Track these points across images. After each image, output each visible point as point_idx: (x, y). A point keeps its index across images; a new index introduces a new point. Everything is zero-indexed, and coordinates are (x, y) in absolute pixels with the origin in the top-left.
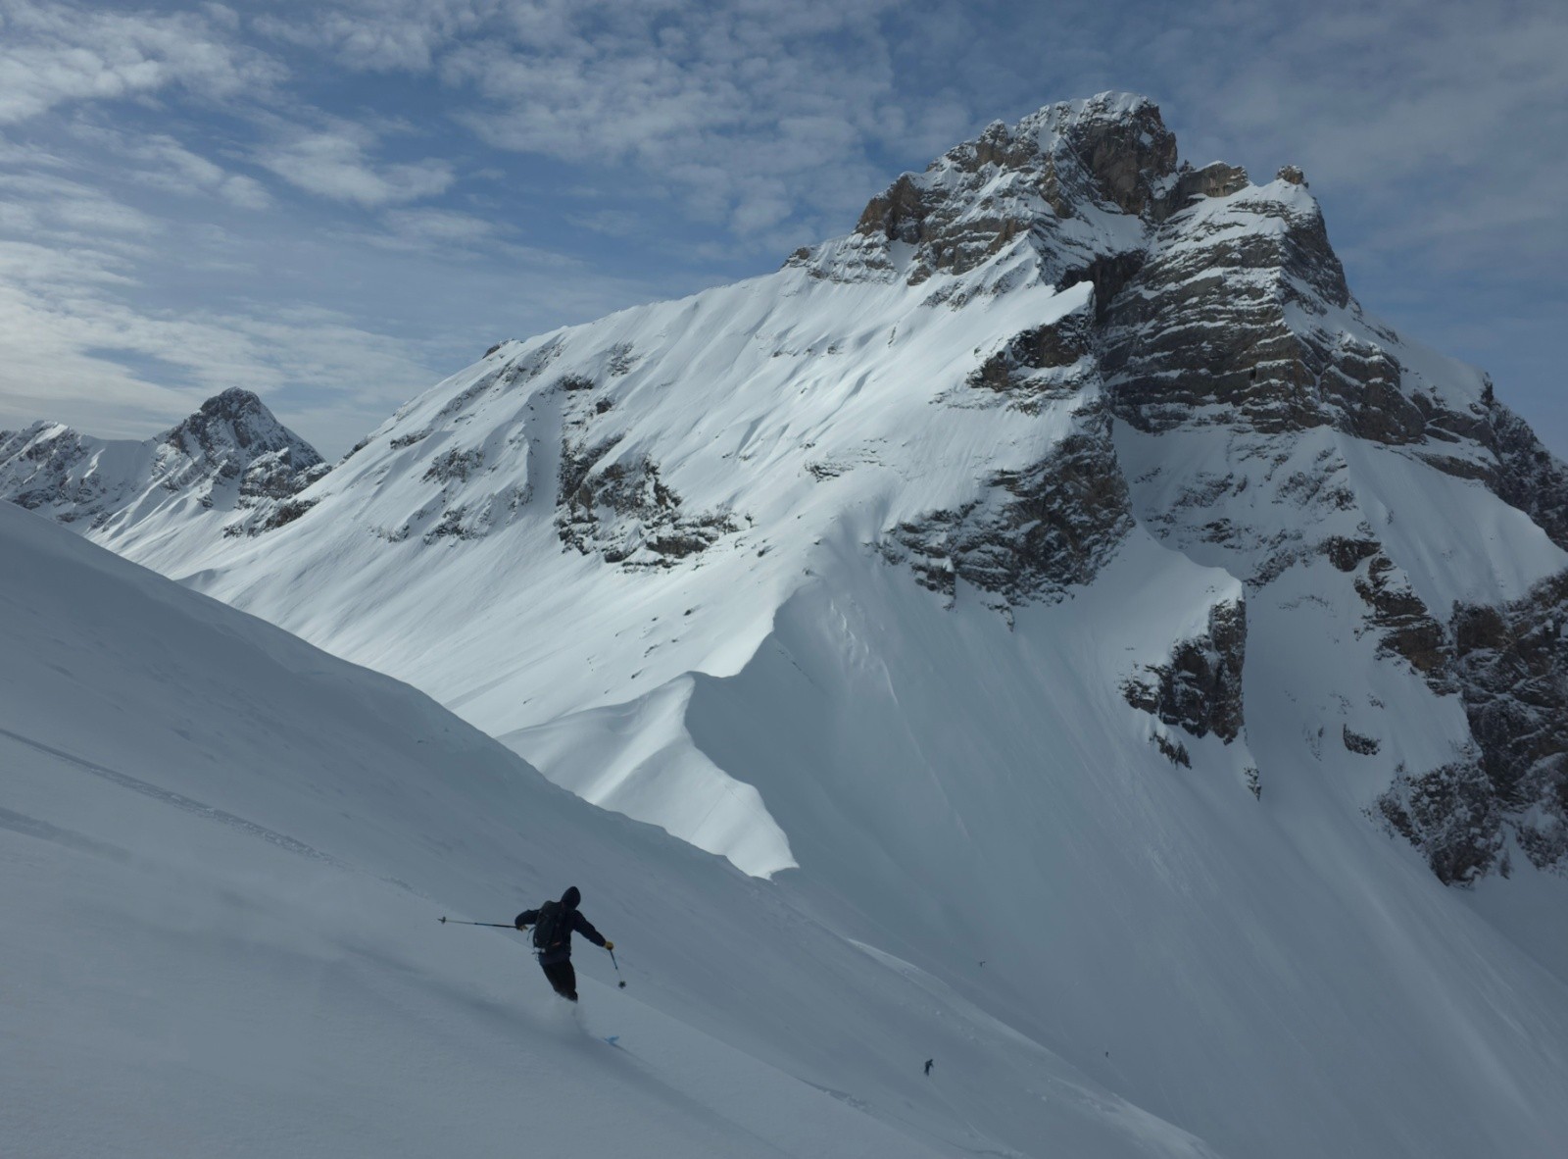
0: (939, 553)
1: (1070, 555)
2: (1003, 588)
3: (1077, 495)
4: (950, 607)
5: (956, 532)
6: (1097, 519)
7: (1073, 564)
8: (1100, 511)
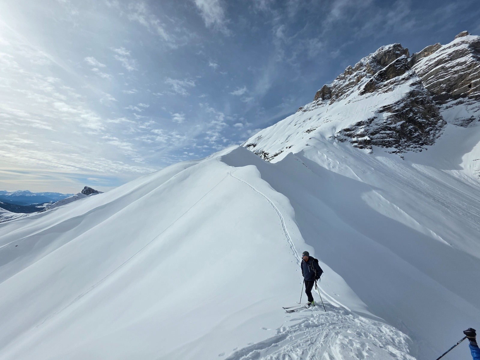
0: (362, 135)
1: (421, 134)
2: (394, 146)
3: (419, 112)
4: (371, 153)
5: (367, 128)
6: (429, 121)
7: (422, 138)
8: (430, 118)
